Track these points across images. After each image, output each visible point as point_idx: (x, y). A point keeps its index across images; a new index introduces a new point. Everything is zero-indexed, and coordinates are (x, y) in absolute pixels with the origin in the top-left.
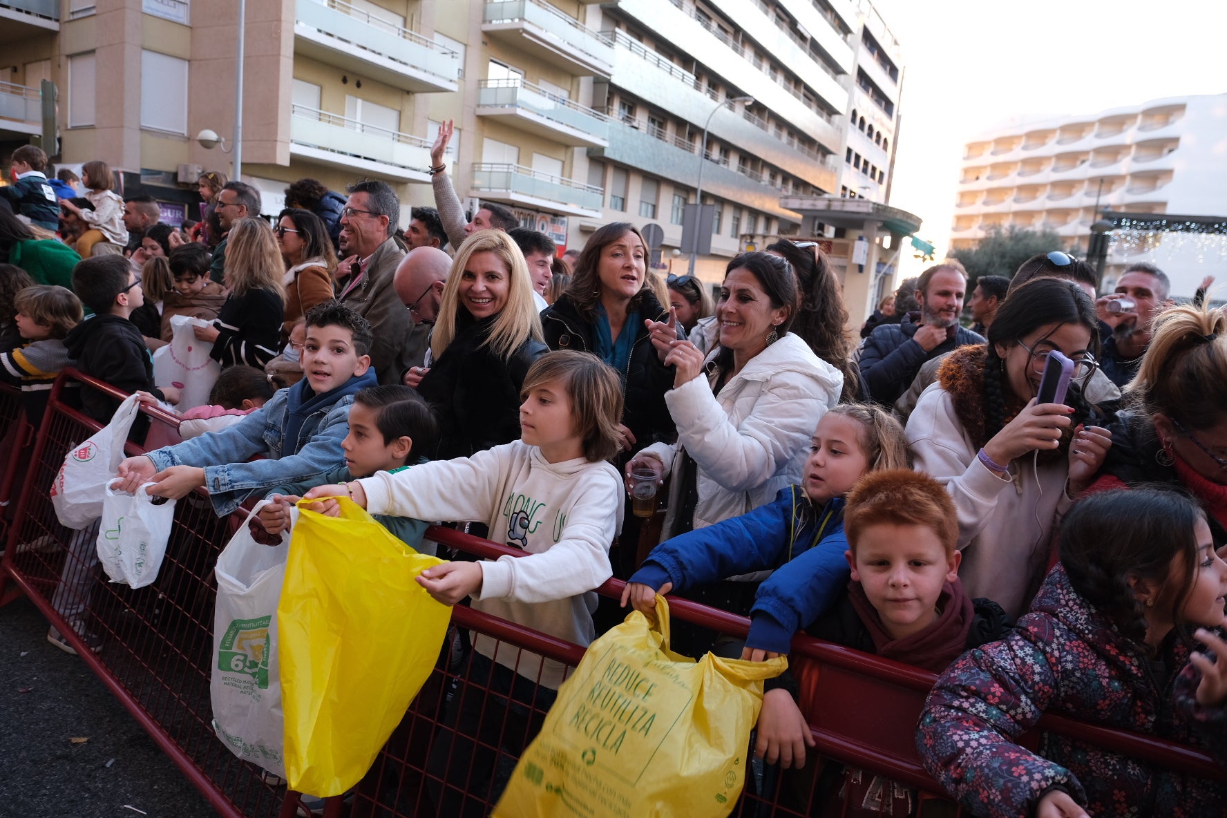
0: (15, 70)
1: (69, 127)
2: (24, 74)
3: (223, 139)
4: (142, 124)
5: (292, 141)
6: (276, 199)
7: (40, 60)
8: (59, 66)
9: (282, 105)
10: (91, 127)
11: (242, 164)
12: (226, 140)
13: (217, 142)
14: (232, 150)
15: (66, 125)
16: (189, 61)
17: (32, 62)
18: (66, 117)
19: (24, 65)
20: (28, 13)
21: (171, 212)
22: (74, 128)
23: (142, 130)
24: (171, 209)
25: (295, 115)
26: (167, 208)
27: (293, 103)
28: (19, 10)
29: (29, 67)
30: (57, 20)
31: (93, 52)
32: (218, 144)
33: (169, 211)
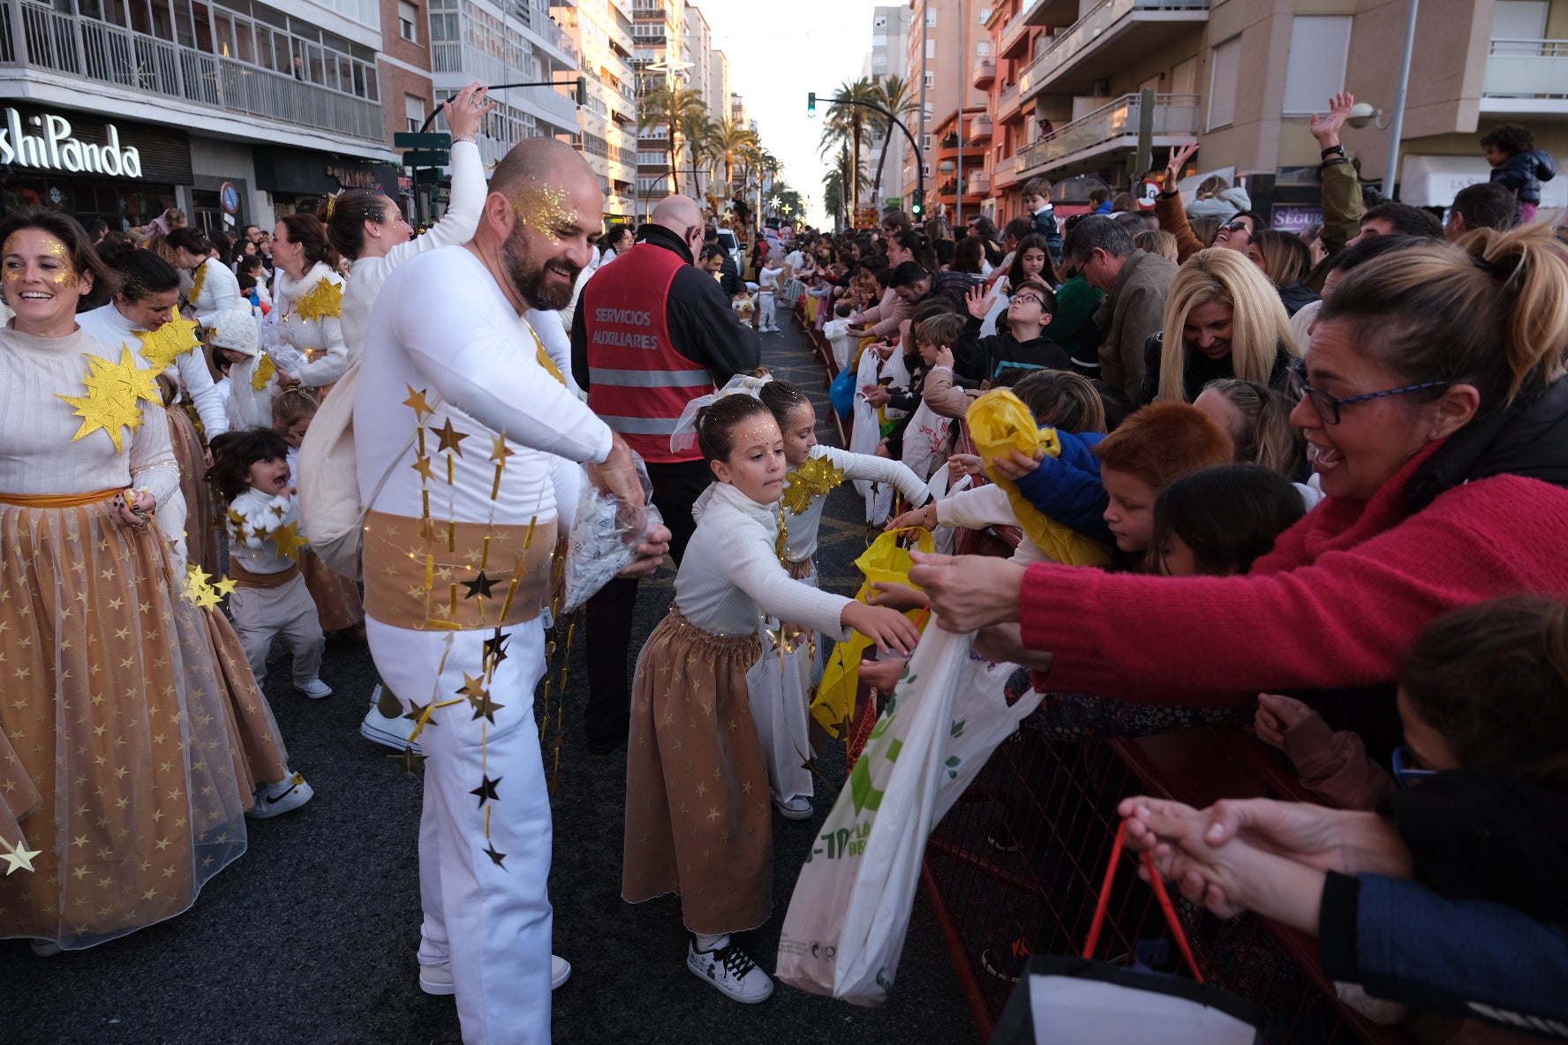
0: (1163, 77)
1: (1207, 131)
2: (1171, 80)
3: (1380, 112)
4: (1285, 112)
5: (1484, 95)
6: (1452, 182)
7: (1188, 60)
8: (1204, 61)
9: (1473, 45)
10: (1229, 127)
11: (1402, 141)
12: (1384, 113)
13: (1372, 116)
14: (1390, 124)
15: (1205, 130)
16: (1354, 16)
17: (1178, 64)
18: (1205, 120)
19: (1172, 68)
20: (1177, 8)
21: (1309, 218)
22: (1213, 131)
23: (1283, 119)
24: (1309, 213)
25: (1494, 55)
26: (1304, 213)
27: (1493, 39)
28: (1168, 9)
29: (1177, 70)
30: (1207, 8)
31: (1239, 35)
32: (1373, 120)
33: (1307, 216)
